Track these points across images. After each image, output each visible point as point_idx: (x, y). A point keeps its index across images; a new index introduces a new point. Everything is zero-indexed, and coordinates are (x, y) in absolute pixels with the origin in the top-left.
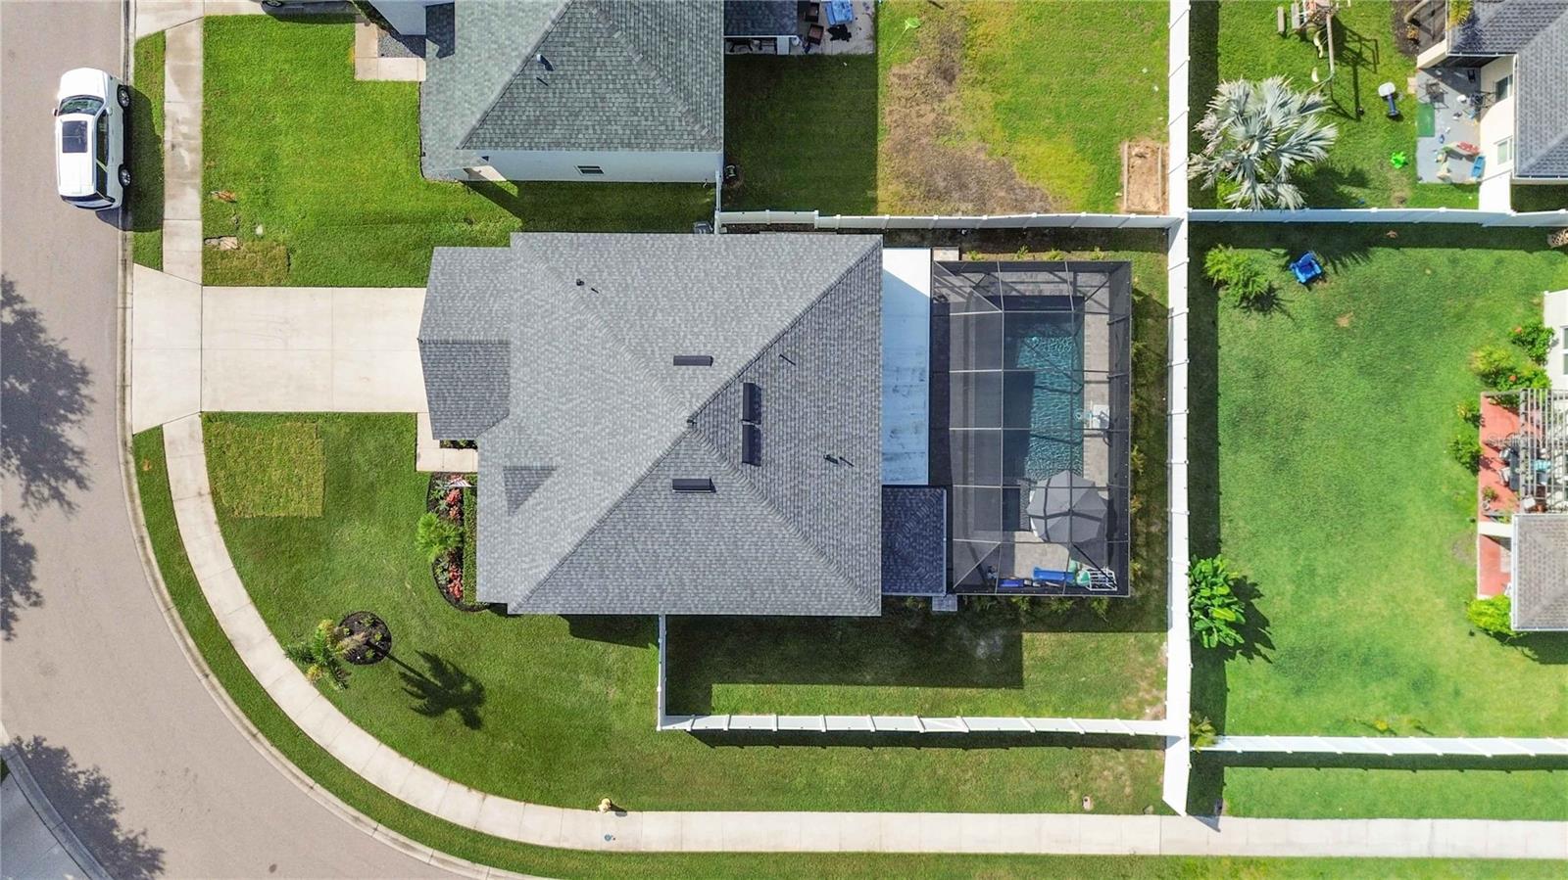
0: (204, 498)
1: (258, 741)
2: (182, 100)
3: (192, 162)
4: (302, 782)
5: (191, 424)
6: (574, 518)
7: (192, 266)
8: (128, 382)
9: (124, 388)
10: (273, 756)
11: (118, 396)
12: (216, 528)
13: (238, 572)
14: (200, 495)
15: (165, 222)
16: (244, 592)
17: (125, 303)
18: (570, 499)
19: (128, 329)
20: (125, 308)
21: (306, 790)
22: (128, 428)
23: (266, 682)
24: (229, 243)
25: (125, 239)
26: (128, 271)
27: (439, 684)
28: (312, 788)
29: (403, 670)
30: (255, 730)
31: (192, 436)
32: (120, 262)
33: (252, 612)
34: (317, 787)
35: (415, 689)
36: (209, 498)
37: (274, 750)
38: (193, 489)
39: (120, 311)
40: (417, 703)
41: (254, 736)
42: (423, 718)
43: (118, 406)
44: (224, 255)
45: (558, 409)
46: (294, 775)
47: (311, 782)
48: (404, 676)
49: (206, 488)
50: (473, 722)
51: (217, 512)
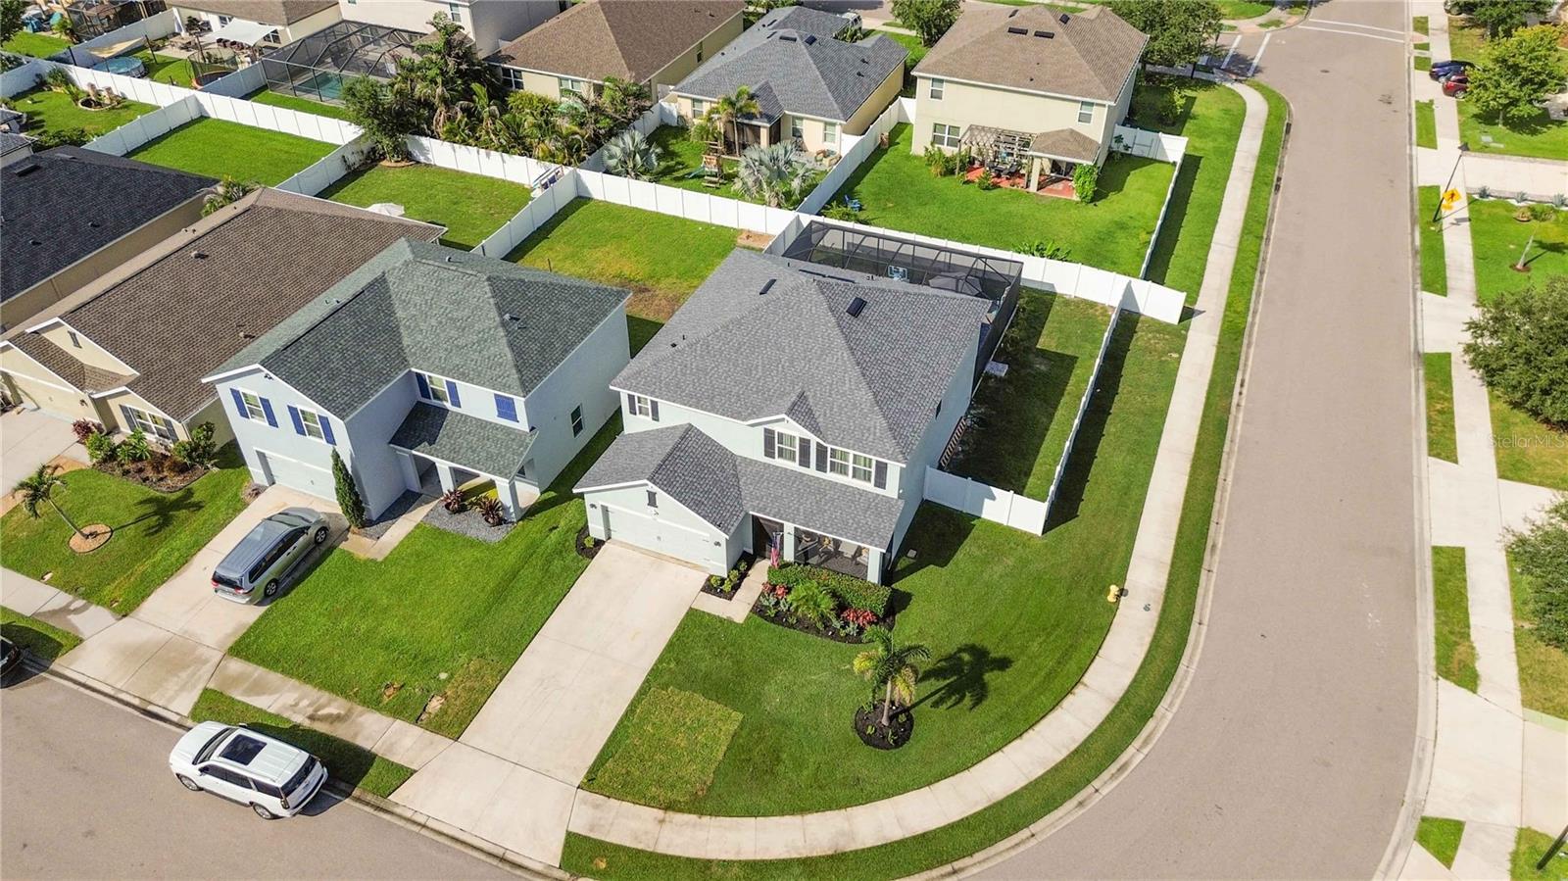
0: (667, 819)
1: (962, 870)
2: (277, 695)
3: (338, 708)
4: (1023, 842)
5: (585, 802)
6: (847, 386)
7: (432, 743)
8: (499, 852)
9: (502, 859)
10: (984, 861)
11: (508, 869)
12: (706, 819)
13: (764, 815)
14: (662, 821)
15: (373, 750)
16: (787, 818)
17: (419, 824)
18: (831, 385)
19: (446, 830)
20: (424, 826)
21: (1033, 842)
22: (545, 871)
23: (896, 834)
24: (435, 705)
25: (358, 799)
26: (391, 809)
27: (956, 678)
28: (1033, 835)
29: (929, 702)
30: (948, 868)
31: (597, 807)
32: (375, 813)
33: (814, 820)
34: (1034, 828)
35: (954, 698)
36: (670, 814)
37: (979, 856)
38: (652, 826)
39: (424, 832)
40: (968, 701)
41: (955, 872)
42: (985, 703)
43: (519, 872)
44: (443, 712)
45: (759, 379)
46: (1013, 847)
47: (1024, 833)
48: (936, 704)
49: (660, 813)
50: (1003, 664)
51: (690, 812)
